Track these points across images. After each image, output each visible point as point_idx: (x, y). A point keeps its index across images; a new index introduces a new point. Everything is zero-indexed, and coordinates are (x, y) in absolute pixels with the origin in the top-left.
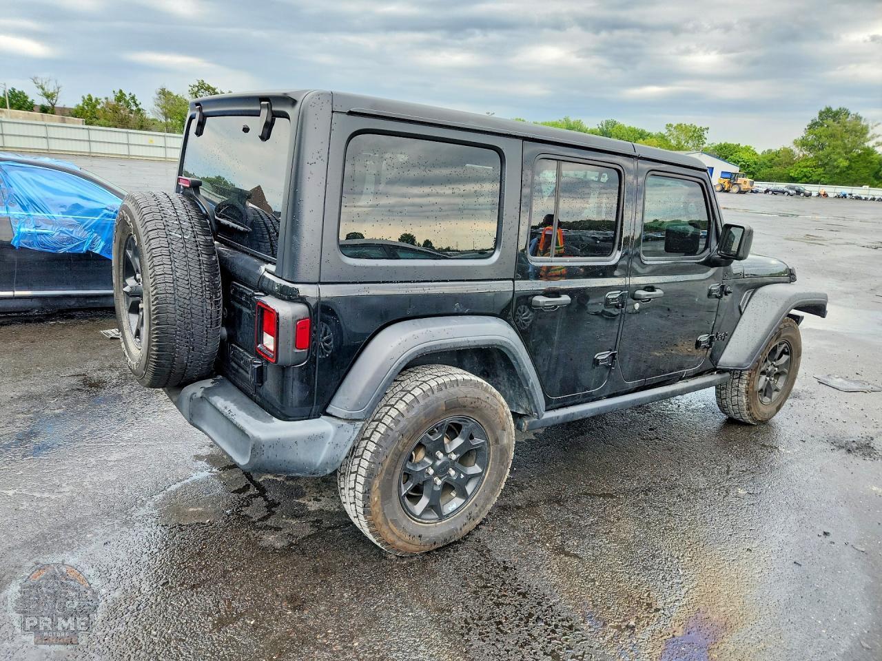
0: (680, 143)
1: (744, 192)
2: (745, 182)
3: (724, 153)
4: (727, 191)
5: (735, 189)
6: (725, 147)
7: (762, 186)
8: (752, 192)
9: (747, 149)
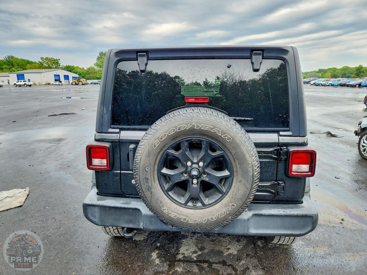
0: (49, 65)
1: (84, 84)
2: (83, 80)
3: (69, 69)
4: (78, 84)
5: (81, 84)
6: (69, 67)
7: (89, 81)
8: (86, 84)
9: (77, 67)
